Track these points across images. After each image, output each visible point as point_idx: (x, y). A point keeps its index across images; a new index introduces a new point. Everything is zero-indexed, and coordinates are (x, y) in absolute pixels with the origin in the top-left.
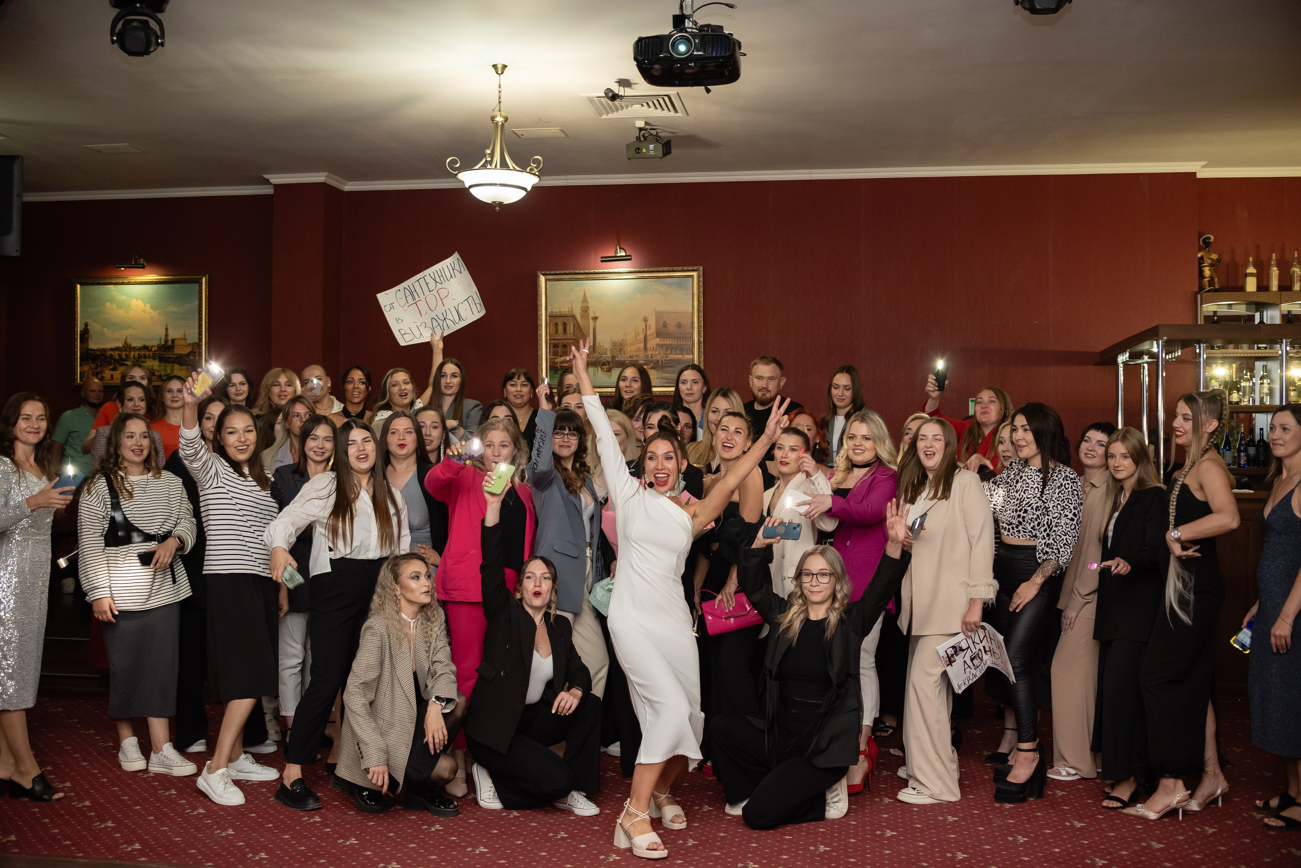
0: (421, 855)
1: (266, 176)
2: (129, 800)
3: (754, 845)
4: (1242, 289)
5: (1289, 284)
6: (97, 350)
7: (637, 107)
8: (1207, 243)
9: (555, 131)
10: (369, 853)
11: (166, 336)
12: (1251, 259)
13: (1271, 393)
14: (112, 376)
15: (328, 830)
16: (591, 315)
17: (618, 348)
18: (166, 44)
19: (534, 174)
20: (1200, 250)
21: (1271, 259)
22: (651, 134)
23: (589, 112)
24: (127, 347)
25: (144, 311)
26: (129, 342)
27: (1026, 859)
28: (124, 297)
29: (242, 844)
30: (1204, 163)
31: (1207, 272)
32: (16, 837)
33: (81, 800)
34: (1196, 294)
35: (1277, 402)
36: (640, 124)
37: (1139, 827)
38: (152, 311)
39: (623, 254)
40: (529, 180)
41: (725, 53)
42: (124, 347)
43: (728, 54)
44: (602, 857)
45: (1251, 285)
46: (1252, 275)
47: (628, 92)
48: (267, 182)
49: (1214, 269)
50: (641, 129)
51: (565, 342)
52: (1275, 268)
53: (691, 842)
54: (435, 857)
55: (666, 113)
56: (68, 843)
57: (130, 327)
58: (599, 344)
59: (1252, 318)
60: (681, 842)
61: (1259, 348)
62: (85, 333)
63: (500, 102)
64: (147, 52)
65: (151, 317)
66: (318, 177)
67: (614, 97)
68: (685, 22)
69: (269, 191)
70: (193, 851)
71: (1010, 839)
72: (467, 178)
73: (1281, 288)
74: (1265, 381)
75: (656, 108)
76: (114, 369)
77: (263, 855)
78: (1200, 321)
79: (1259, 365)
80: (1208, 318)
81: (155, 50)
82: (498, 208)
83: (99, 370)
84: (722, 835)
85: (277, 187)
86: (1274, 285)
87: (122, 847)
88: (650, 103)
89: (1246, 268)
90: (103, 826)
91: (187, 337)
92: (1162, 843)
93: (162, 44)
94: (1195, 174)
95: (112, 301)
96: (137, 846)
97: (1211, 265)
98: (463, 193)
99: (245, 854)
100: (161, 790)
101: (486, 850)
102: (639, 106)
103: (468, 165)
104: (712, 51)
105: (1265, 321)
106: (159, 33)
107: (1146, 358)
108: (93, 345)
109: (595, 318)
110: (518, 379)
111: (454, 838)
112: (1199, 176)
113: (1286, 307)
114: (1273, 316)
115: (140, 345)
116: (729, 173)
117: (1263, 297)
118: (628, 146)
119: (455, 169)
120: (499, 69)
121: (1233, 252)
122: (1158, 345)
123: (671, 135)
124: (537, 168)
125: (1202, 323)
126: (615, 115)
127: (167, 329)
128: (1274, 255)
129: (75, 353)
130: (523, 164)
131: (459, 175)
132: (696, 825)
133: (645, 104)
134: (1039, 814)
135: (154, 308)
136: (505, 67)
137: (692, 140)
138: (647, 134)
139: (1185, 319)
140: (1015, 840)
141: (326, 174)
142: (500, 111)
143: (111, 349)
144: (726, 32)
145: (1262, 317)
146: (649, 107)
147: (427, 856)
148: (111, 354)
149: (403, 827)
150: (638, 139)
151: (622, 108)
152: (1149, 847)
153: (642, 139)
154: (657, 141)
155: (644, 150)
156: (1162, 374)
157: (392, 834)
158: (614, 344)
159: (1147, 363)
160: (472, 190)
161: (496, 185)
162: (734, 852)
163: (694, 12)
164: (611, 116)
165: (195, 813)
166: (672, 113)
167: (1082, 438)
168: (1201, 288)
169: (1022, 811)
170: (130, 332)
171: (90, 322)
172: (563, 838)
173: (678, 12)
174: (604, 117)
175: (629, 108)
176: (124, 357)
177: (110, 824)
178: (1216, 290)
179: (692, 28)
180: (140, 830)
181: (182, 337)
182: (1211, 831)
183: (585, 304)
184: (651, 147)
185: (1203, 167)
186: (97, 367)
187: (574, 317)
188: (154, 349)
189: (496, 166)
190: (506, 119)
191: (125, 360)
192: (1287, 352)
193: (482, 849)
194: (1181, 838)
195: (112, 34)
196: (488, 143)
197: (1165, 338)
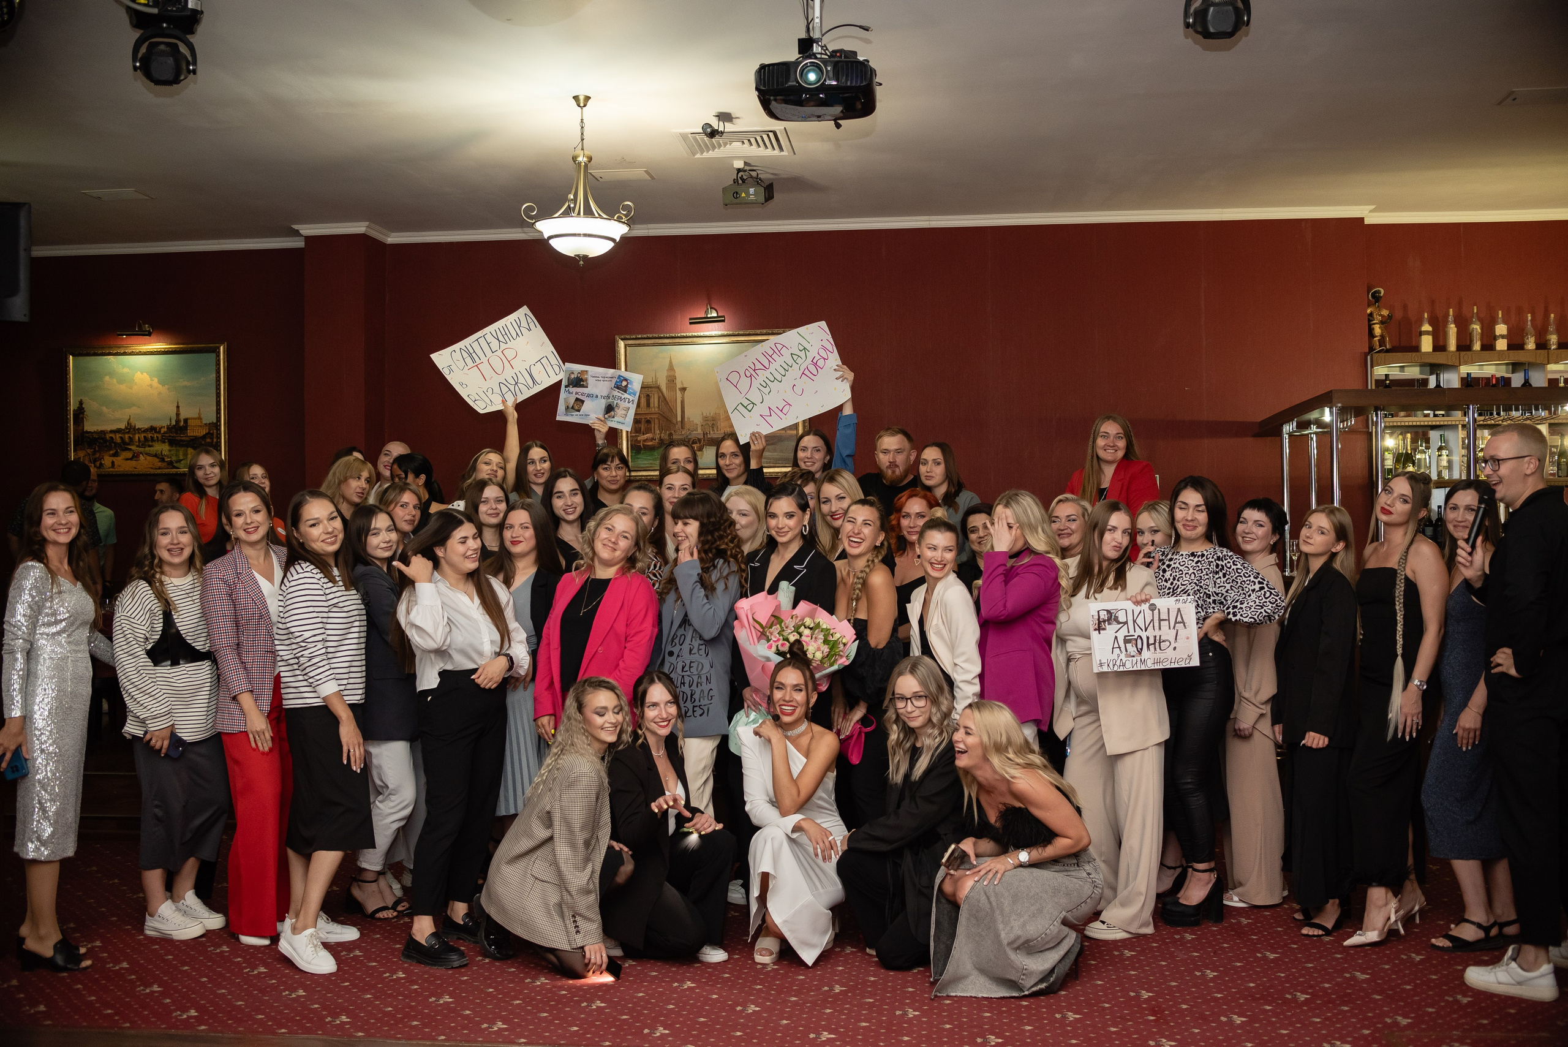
0: (529, 1012)
1: (296, 227)
2: (174, 959)
3: (911, 989)
4: (1416, 349)
5: (1468, 343)
6: (95, 432)
7: (737, 145)
8: (1376, 298)
9: (639, 173)
10: (468, 1012)
11: (178, 415)
12: (1426, 315)
13: (1450, 467)
14: (113, 463)
15: (416, 987)
16: (679, 386)
17: (710, 423)
18: (198, 72)
19: (624, 223)
20: (1369, 306)
21: (1447, 315)
22: (751, 177)
23: (680, 151)
24: (130, 429)
25: (151, 386)
26: (133, 422)
27: (1219, 996)
28: (126, 370)
29: (317, 1006)
30: (1372, 207)
31: (1377, 330)
32: (45, 1006)
33: (117, 961)
34: (1366, 355)
35: (1456, 476)
36: (739, 164)
37: (1339, 956)
38: (160, 386)
39: (715, 314)
40: (618, 230)
41: (861, 82)
42: (126, 428)
43: (864, 84)
44: (739, 1008)
45: (1427, 344)
46: (1427, 333)
47: (729, 127)
48: (297, 233)
49: (1385, 327)
50: (739, 170)
51: (648, 417)
52: (1453, 326)
53: (838, 989)
54: (545, 1015)
55: (769, 152)
56: (110, 1011)
57: (134, 405)
58: (689, 418)
59: (1425, 382)
60: (826, 988)
61: (1435, 415)
62: (80, 413)
63: (582, 140)
64: (176, 81)
65: (160, 393)
66: (358, 228)
67: (713, 133)
68: (812, 46)
69: (301, 244)
70: (260, 1016)
71: (1198, 974)
72: (546, 227)
73: (1460, 348)
74: (1444, 452)
75: (759, 145)
76: (116, 455)
77: (344, 1018)
78: (1371, 385)
79: (1434, 435)
80: (1379, 383)
81: (186, 78)
82: (581, 262)
83: (97, 455)
84: (872, 979)
85: (309, 239)
86: (1452, 345)
87: (174, 1014)
88: (753, 140)
89: (1421, 325)
90: (148, 991)
91: (202, 416)
92: (1368, 974)
93: (194, 72)
94: (1362, 219)
95: (112, 374)
96: (193, 1013)
97: (1382, 323)
98: (542, 245)
99: (322, 1019)
100: (210, 946)
101: (603, 1005)
102: (739, 144)
103: (547, 213)
104: (847, 81)
105: (1442, 385)
106: (190, 59)
107: (1314, 428)
108: (89, 427)
109: (684, 389)
110: (612, 461)
111: (564, 992)
112: (1366, 222)
113: (1464, 370)
114: (1451, 380)
115: (146, 426)
116: (836, 220)
117: (1440, 358)
118: (724, 190)
119: (531, 218)
120: (582, 101)
121: (1405, 308)
122: (1331, 412)
123: (772, 177)
124: (626, 216)
125: (1374, 387)
126: (711, 154)
127: (178, 407)
128: (1451, 310)
129: (67, 436)
130: (610, 211)
131: (537, 224)
132: (840, 968)
133: (746, 141)
134: (1226, 945)
135: (162, 382)
136: (587, 98)
137: (797, 183)
138: (746, 176)
139: (1355, 384)
140: (1204, 975)
141: (367, 223)
142: (582, 149)
143: (112, 431)
144: (861, 59)
145: (1438, 381)
146: (751, 144)
147: (536, 1013)
148: (111, 438)
149: (503, 981)
150: (735, 181)
151: (720, 146)
152: (1354, 978)
153: (740, 182)
154: (758, 183)
155: (743, 195)
156: (1337, 446)
157: (491, 990)
158: (706, 419)
159: (1315, 433)
160: (552, 242)
161: (579, 235)
162: (889, 998)
163: (823, 35)
164: (705, 155)
165: (256, 972)
166: (777, 152)
167: (1238, 519)
168: (1371, 349)
169: (1206, 943)
170: (134, 411)
171: (85, 399)
172: (689, 988)
173: (803, 36)
174: (698, 156)
175: (728, 146)
176: (127, 440)
177: (156, 988)
178: (1387, 351)
179: (821, 54)
180: (193, 994)
181: (197, 416)
182: (1418, 958)
183: (672, 373)
184: (752, 190)
185: (1371, 211)
186: (94, 453)
187: (658, 388)
188: (163, 431)
189: (579, 213)
190: (590, 159)
191: (129, 444)
192: (1475, 420)
193: (599, 1003)
194: (1387, 967)
195: (134, 60)
196: (570, 186)
197: (1339, 405)
